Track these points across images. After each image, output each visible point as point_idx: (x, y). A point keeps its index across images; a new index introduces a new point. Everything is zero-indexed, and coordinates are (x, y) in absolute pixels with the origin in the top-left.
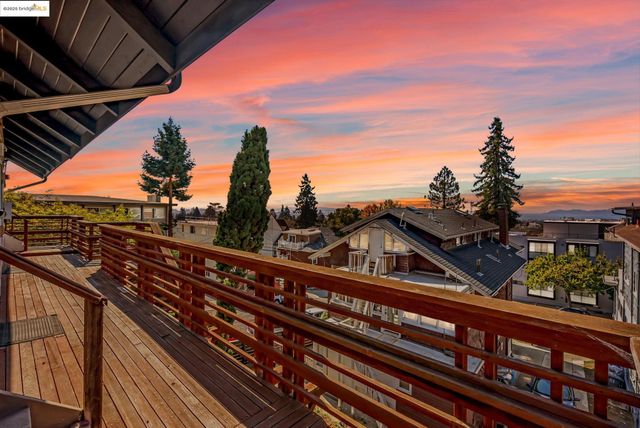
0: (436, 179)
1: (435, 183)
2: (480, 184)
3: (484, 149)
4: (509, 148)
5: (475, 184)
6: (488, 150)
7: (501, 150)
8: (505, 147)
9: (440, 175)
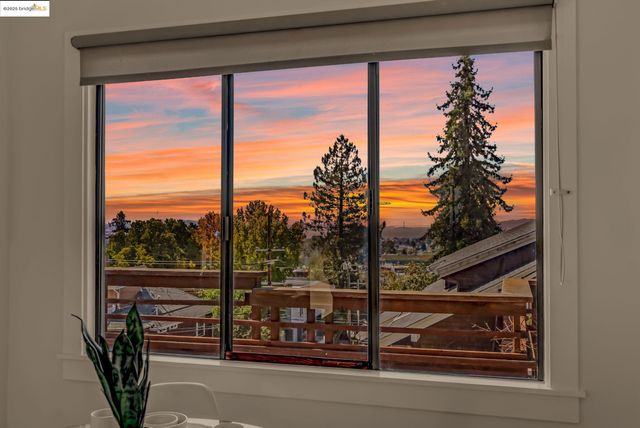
0: (325, 160)
1: (322, 167)
2: (439, 172)
3: (445, 106)
4: (486, 107)
5: (431, 171)
6: (451, 108)
7: (472, 110)
8: (479, 106)
9: (333, 152)
